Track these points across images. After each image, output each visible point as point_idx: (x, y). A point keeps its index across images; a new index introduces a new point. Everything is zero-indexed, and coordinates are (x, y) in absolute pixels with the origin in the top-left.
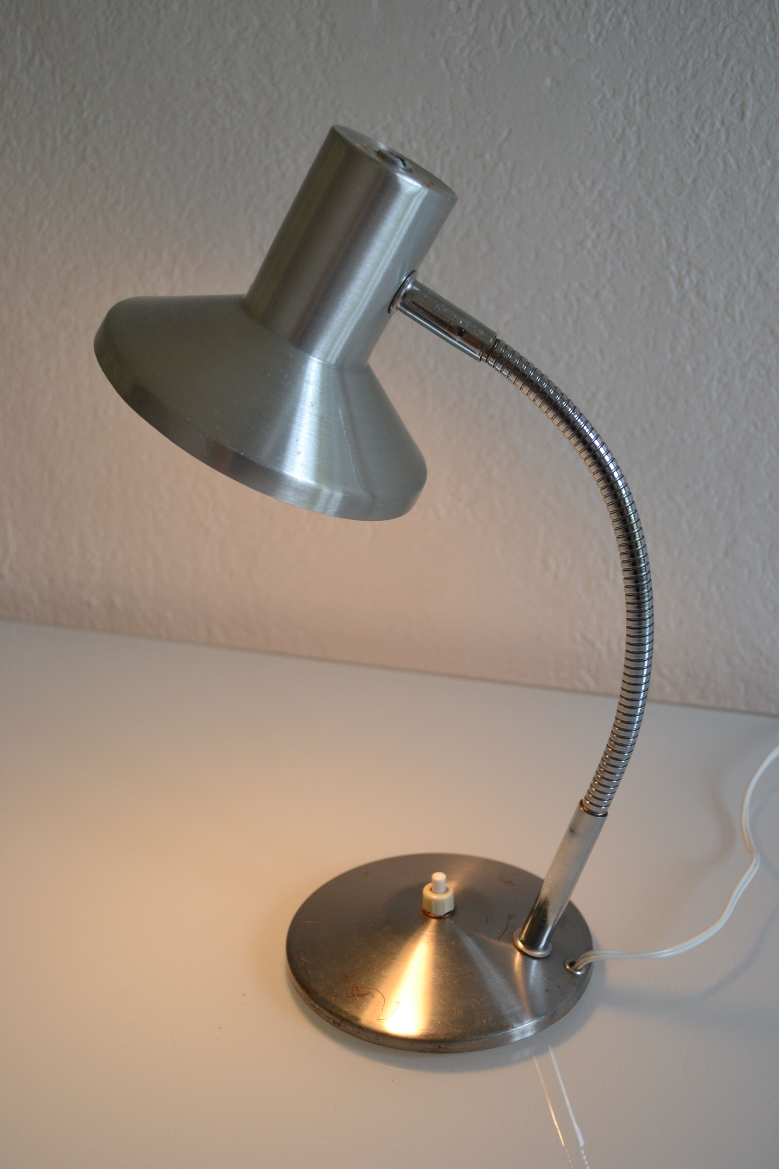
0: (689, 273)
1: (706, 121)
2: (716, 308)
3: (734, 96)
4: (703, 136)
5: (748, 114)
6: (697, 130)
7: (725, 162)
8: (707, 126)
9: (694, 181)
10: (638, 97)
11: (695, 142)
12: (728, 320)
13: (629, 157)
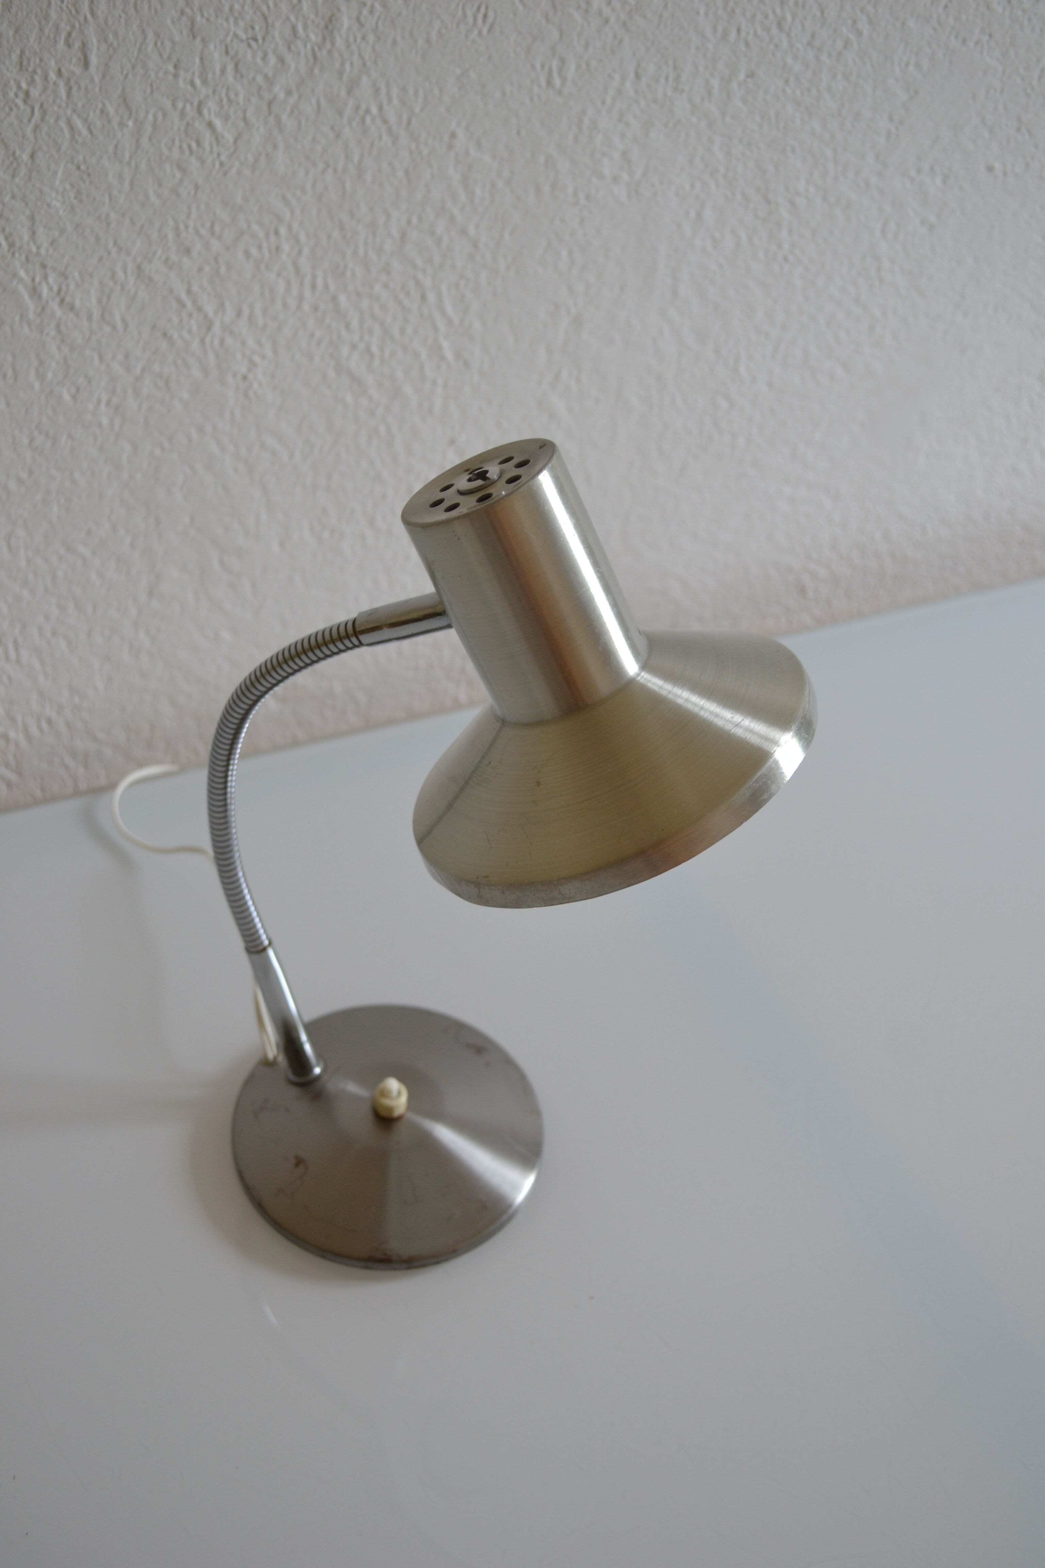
0: (45, 277)
1: (35, 72)
2: (90, 318)
3: (69, 35)
4: (35, 93)
5: (93, 59)
6: (24, 85)
7: (72, 128)
8: (38, 78)
9: (32, 156)
11: (25, 102)
12: (107, 329)
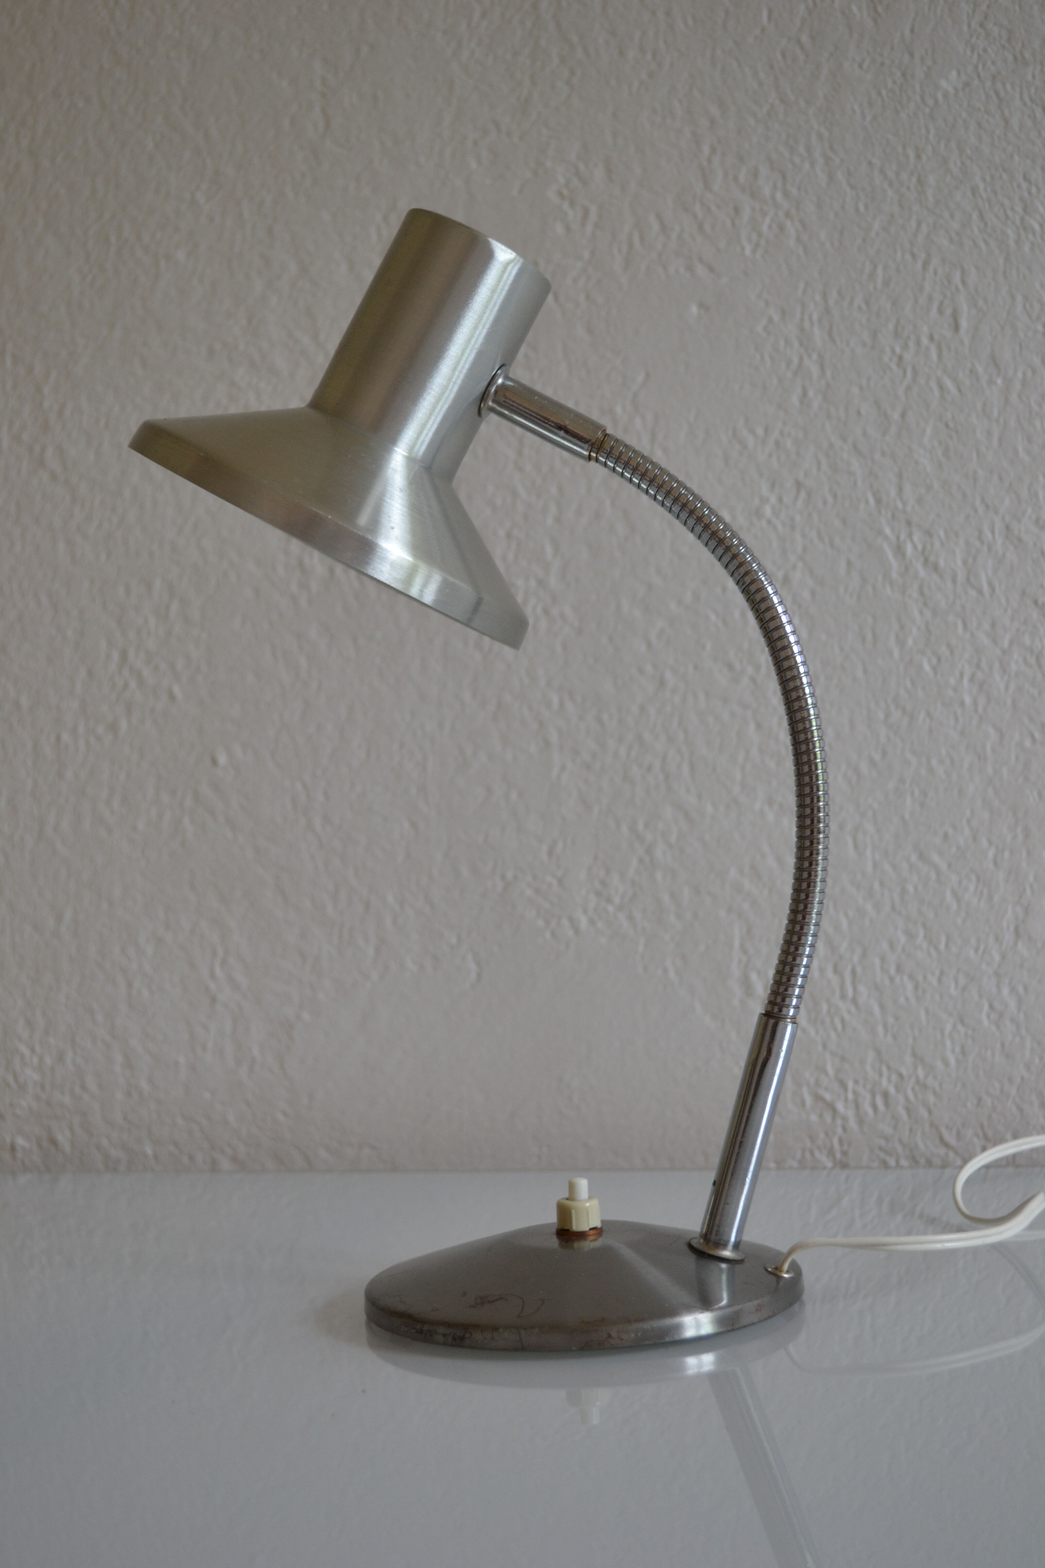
0: (910, 535)
1: (908, 338)
2: (954, 581)
3: (941, 303)
4: (908, 356)
5: (964, 323)
6: (898, 350)
7: (941, 387)
8: (911, 344)
9: (903, 415)
10: (815, 317)
11: (898, 365)
12: (973, 593)
13: (811, 393)
